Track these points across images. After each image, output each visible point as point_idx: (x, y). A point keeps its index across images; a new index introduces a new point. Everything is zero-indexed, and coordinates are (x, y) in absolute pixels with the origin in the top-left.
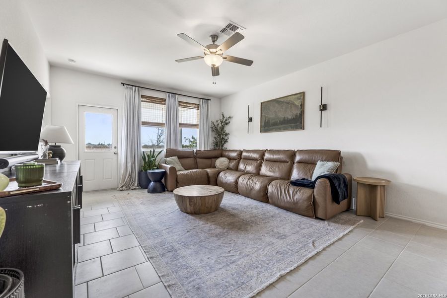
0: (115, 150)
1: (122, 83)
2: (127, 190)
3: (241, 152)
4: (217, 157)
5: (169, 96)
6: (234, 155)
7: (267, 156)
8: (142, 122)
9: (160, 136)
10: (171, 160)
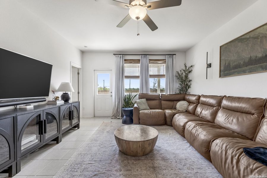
0: (111, 94)
1: (114, 54)
2: (115, 118)
3: (199, 97)
4: (179, 100)
5: (142, 57)
6: (193, 99)
7: (225, 103)
8: (125, 76)
9: (155, 84)
10: (140, 101)
